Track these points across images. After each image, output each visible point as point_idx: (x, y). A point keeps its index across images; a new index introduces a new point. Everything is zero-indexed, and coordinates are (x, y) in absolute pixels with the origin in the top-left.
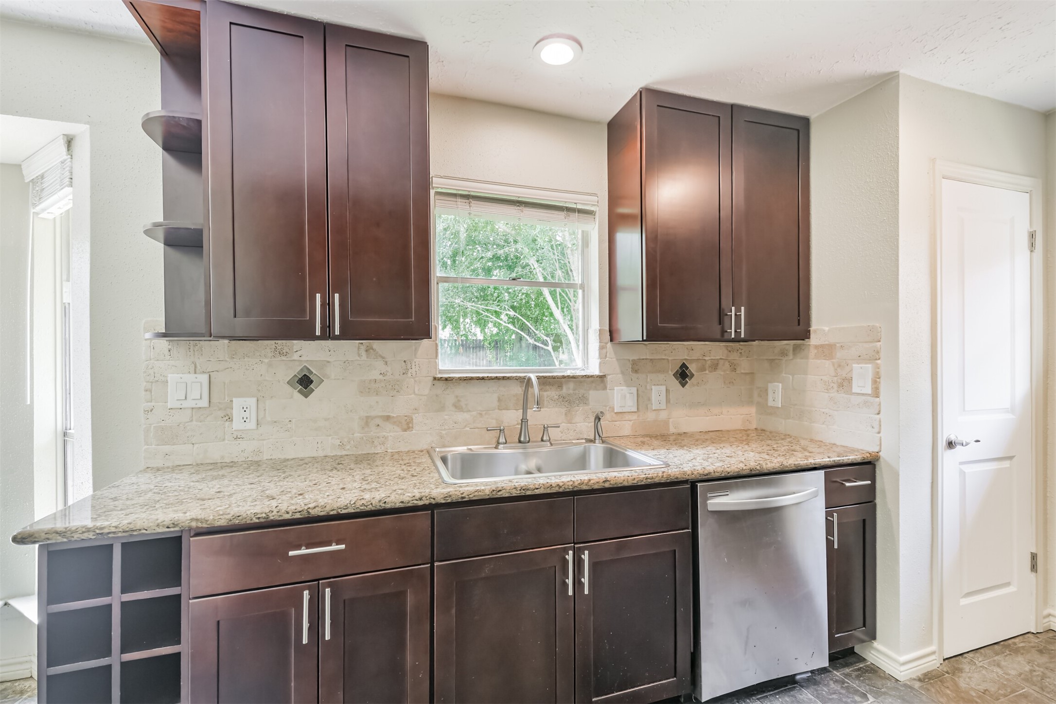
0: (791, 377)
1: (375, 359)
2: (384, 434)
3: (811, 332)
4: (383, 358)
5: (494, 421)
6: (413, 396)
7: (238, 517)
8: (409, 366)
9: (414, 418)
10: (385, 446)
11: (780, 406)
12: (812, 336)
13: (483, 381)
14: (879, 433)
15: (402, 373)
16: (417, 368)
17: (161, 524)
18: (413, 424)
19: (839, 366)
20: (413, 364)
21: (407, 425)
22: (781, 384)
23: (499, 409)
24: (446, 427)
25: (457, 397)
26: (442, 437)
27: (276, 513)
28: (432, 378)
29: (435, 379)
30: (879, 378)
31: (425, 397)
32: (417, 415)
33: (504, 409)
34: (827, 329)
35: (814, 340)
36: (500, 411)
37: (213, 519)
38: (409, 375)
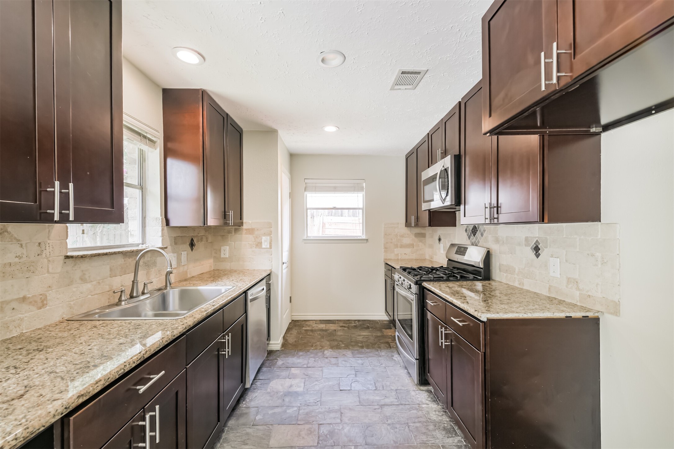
0: (233, 243)
1: (9, 242)
2: (20, 316)
3: (244, 223)
4: (18, 240)
5: (107, 287)
6: (47, 274)
7: (108, 379)
8: (43, 248)
9: (48, 295)
10: (21, 328)
11: (228, 257)
12: (244, 224)
13: (106, 256)
14: (271, 262)
15: (37, 254)
16: (51, 249)
17: (56, 414)
18: (47, 301)
19: (256, 237)
20: (47, 245)
21: (42, 302)
22: (228, 247)
23: (110, 277)
24: (74, 298)
25: (82, 271)
26: (71, 307)
27: (129, 366)
28: (63, 257)
29: (67, 257)
30: (272, 242)
31: (58, 275)
32: (51, 292)
33: (114, 276)
34: (250, 222)
35: (245, 226)
36: (111, 278)
37: (93, 389)
38: (44, 255)
